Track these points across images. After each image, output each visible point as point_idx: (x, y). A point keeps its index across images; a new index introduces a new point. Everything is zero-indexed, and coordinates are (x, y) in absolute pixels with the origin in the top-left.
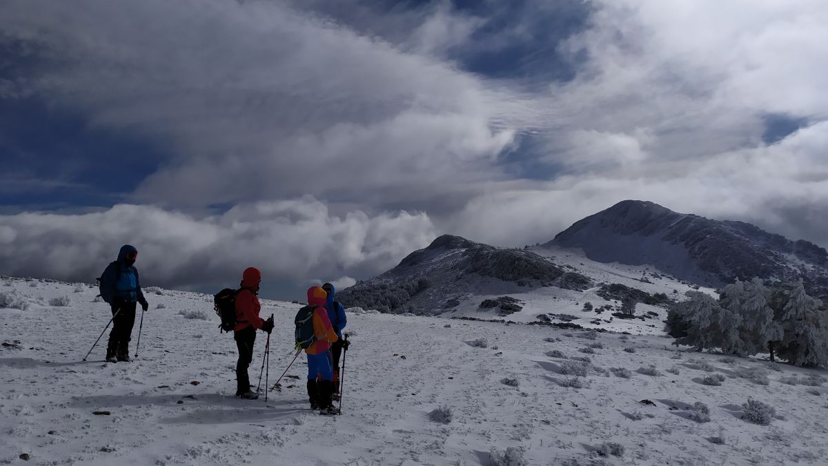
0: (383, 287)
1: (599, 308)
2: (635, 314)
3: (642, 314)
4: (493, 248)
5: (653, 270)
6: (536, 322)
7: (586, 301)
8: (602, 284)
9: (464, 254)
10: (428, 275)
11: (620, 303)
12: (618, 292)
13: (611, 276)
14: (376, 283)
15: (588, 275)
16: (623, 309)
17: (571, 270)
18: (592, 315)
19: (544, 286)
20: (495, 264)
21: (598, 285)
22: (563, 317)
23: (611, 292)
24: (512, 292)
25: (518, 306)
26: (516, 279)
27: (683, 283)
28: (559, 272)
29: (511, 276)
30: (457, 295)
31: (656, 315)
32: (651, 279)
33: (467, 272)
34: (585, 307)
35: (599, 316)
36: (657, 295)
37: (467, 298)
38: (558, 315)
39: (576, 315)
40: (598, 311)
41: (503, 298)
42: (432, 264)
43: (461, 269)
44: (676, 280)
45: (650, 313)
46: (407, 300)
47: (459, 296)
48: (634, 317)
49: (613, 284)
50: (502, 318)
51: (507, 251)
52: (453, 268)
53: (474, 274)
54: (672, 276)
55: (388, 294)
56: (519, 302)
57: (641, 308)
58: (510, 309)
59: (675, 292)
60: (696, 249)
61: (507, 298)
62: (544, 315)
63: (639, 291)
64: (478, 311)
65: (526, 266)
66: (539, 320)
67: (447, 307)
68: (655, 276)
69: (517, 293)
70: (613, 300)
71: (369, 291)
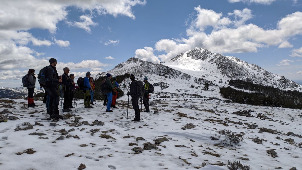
1: (196, 87)
2: (209, 90)
5: (206, 73)
8: (195, 78)
11: (203, 85)
17: (183, 72)
18: (195, 90)
19: (175, 78)
22: (185, 90)
23: (199, 81)
25: (167, 86)
26: (164, 75)
28: (180, 73)
34: (192, 86)
38: (182, 90)
39: (189, 90)
41: (161, 83)
49: (199, 78)
58: (164, 87)
59: (215, 81)
60: (220, 66)
62: (178, 90)
68: (208, 75)
69: (166, 80)
70: (200, 84)
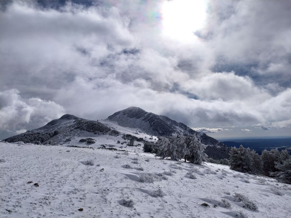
0: (39, 133)
1: (122, 142)
2: (134, 145)
3: (136, 145)
4: (85, 120)
5: (139, 130)
6: (100, 148)
7: (118, 140)
8: (124, 134)
9: (74, 122)
10: (59, 129)
11: (129, 141)
12: (129, 137)
13: (126, 132)
14: (35, 132)
15: (119, 131)
16: (130, 143)
17: (113, 129)
18: (120, 145)
19: (104, 134)
20: (86, 126)
21: (122, 134)
22: (110, 146)
23: (126, 137)
24: (92, 136)
25: (94, 142)
26: (94, 132)
27: (148, 135)
28: (109, 130)
29: (92, 130)
30: (70, 137)
31: (140, 145)
32: (139, 133)
33: (75, 128)
34: (118, 142)
35: (122, 146)
36: (140, 138)
37: (74, 138)
38: (108, 145)
39: (115, 145)
40: (122, 144)
41: (88, 139)
42: (61, 125)
43: (72, 127)
44: (146, 133)
45: (139, 144)
46: (49, 139)
47: (71, 138)
48: (133, 146)
49: (127, 134)
50: (88, 146)
51: (91, 121)
52: (70, 127)
53: (78, 129)
54: (145, 132)
55: (40, 136)
56: (94, 140)
57: (136, 143)
58: (91, 143)
59: (146, 137)
60: (152, 124)
61: (90, 138)
62: (103, 145)
63: (135, 137)
64: (78, 143)
65: (98, 127)
66: (101, 147)
67: (66, 142)
68: (140, 132)
69: (94, 136)
70: (127, 140)
71: (32, 135)
